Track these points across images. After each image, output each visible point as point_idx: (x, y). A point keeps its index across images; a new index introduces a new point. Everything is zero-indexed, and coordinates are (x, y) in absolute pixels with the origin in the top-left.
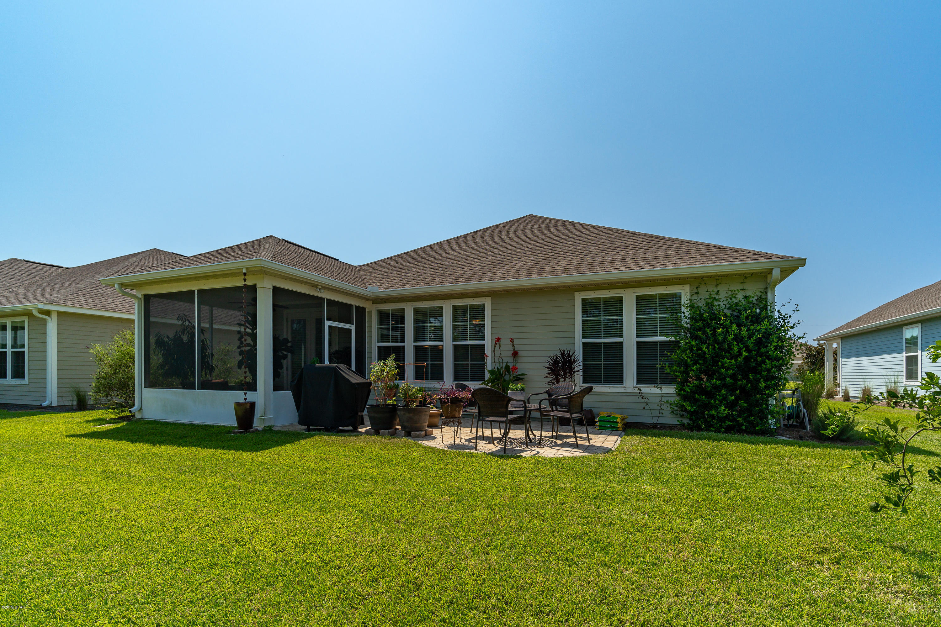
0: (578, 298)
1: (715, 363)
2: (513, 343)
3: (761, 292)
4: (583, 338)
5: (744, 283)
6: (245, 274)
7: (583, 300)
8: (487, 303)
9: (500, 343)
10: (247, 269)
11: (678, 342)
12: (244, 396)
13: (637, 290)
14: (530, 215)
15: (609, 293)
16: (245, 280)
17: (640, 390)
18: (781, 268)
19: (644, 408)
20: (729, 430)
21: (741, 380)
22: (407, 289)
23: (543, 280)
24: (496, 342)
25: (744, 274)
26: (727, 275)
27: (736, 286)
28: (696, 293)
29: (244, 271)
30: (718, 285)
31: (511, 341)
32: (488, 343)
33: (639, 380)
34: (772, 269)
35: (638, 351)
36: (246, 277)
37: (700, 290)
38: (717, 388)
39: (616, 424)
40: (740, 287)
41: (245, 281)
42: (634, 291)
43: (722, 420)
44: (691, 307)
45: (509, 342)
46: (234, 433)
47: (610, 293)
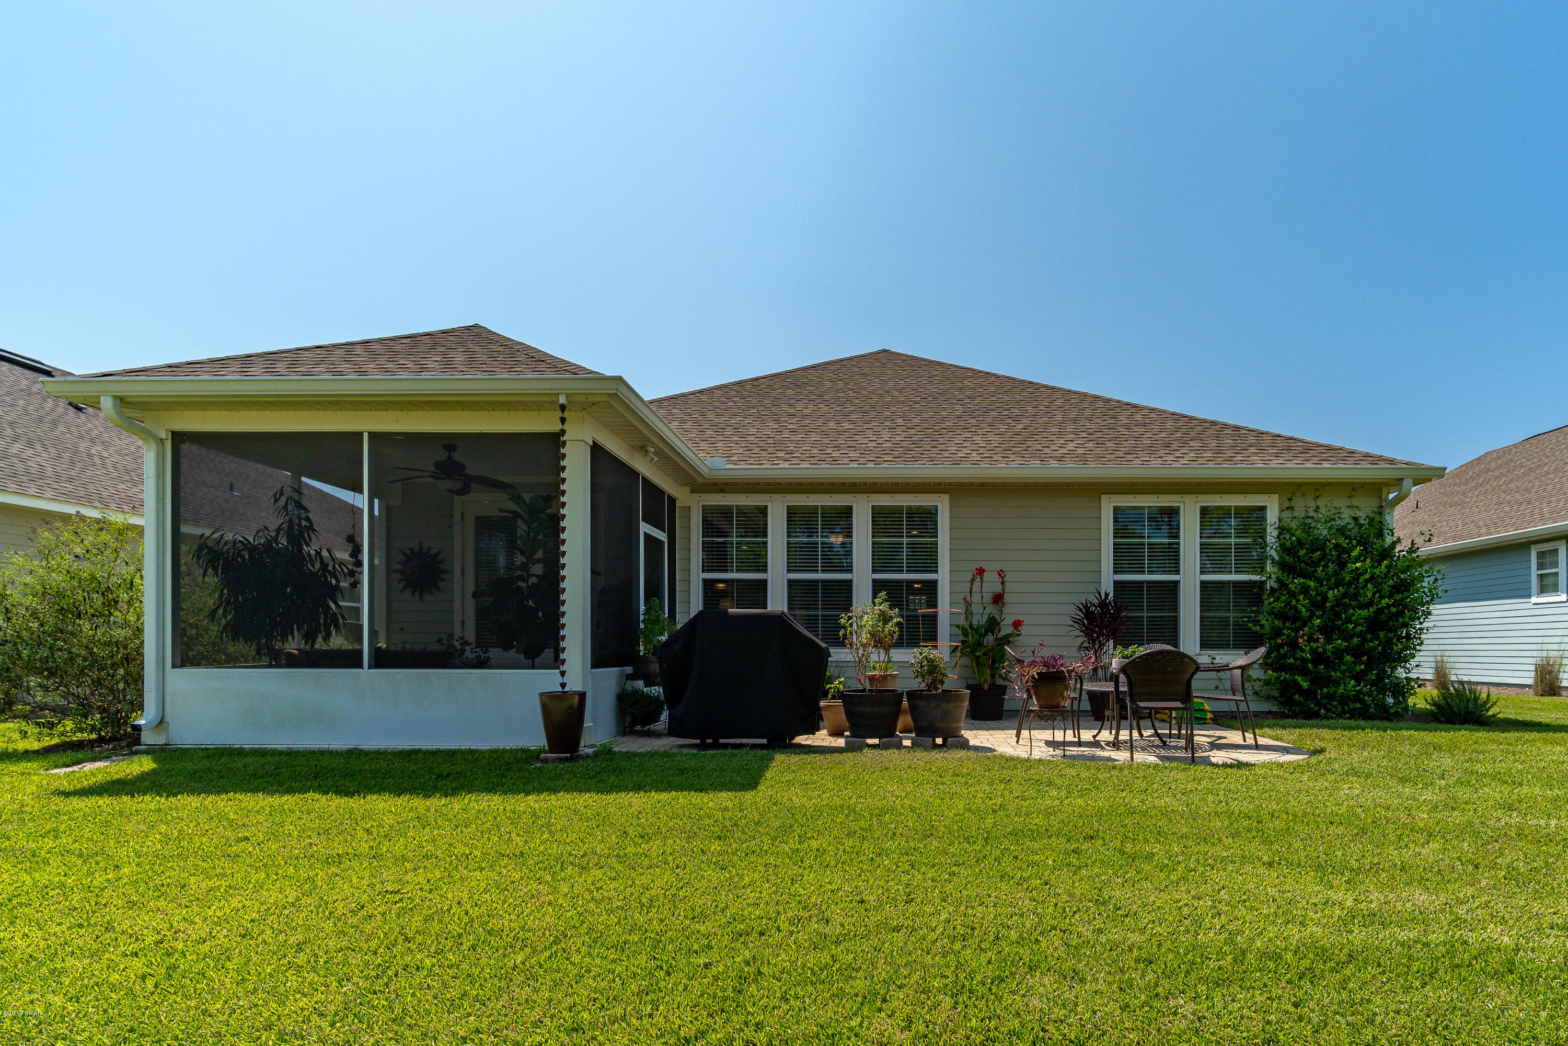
0: (1108, 505)
1: (1338, 615)
2: (1002, 578)
3: (1374, 512)
4: (1115, 572)
5: (1353, 498)
6: (563, 408)
7: (1116, 509)
8: (942, 505)
9: (981, 578)
10: (568, 395)
11: (1263, 583)
12: (560, 680)
13: (1201, 497)
14: (885, 351)
15: (1158, 500)
16: (563, 420)
17: (1213, 658)
18: (1413, 479)
19: (1217, 688)
20: (1353, 715)
21: (1371, 641)
22: (783, 469)
23: (1053, 470)
24: (973, 574)
25: (1352, 484)
26: (1330, 484)
27: (1341, 503)
28: (1288, 508)
29: (562, 400)
30: (1317, 497)
31: (1000, 575)
32: (943, 576)
33: (1204, 642)
34: (1402, 479)
35: (1203, 597)
36: (566, 415)
37: (1293, 503)
38: (1338, 653)
39: (1203, 713)
40: (1347, 502)
41: (563, 424)
42: (1197, 500)
43: (1344, 700)
44: (1282, 530)
45: (995, 577)
46: (545, 761)
47: (1160, 499)
